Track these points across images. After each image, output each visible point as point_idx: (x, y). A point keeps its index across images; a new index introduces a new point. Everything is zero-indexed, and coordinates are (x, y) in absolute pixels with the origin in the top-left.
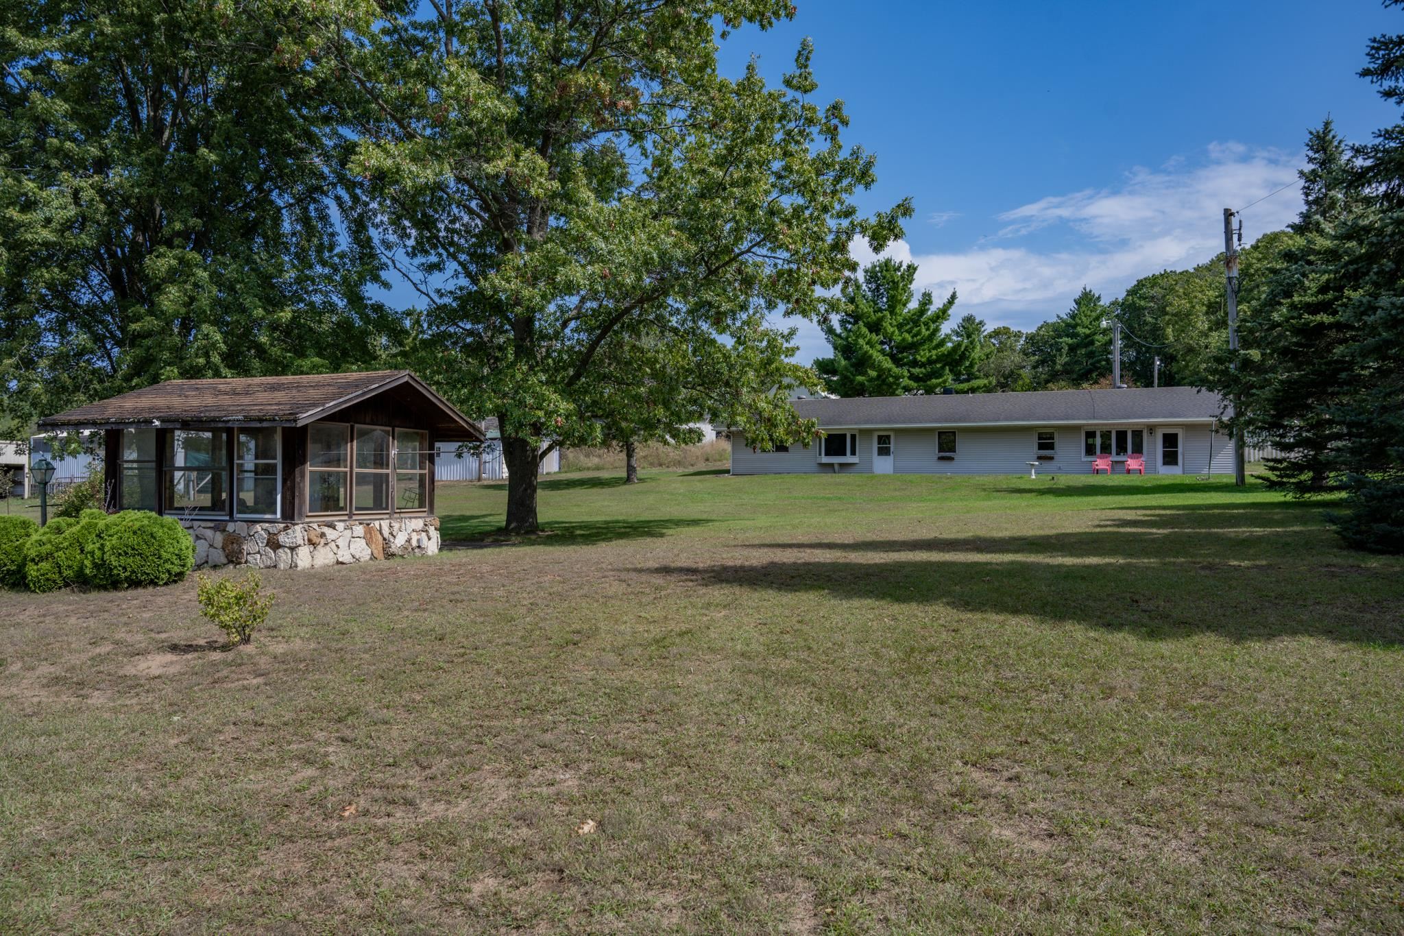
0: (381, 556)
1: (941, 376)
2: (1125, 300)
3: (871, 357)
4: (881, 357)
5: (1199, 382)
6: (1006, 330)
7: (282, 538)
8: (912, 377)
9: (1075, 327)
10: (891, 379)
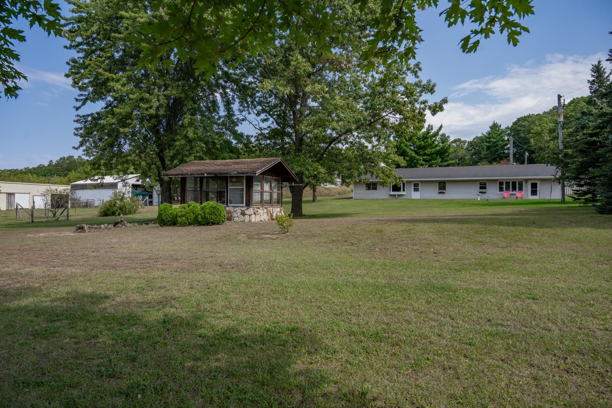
0: (270, 219)
1: (436, 159)
2: (512, 127)
3: (406, 152)
4: (411, 152)
5: (547, 163)
6: (459, 140)
7: (246, 212)
8: (425, 160)
9: (489, 138)
10: (415, 161)
